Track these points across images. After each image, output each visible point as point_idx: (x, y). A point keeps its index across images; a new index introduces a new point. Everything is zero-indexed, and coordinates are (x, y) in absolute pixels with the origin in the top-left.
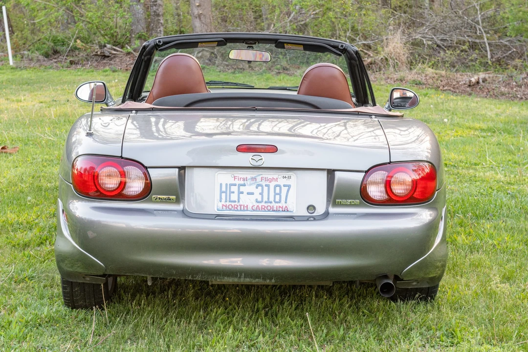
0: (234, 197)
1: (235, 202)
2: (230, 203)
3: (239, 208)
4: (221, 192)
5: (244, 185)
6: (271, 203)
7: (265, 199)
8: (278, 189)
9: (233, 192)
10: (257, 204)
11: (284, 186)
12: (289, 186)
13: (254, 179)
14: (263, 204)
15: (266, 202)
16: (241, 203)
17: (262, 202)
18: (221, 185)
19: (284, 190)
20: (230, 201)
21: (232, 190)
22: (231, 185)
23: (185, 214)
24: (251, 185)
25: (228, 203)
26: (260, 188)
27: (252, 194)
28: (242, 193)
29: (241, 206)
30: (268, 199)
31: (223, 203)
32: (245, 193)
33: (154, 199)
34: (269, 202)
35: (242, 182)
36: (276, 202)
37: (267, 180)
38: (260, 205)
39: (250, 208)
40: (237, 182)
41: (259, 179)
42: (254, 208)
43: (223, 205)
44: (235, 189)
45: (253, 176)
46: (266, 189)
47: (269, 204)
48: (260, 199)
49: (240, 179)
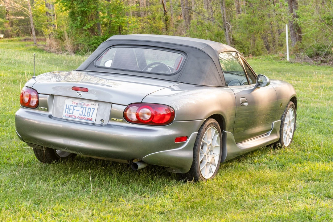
0: (71, 111)
1: (71, 114)
2: (69, 114)
3: (72, 117)
4: (66, 109)
5: (76, 106)
6: (85, 116)
7: (83, 114)
8: (89, 109)
9: (71, 109)
10: (80, 116)
11: (92, 109)
12: (94, 109)
13: (80, 104)
14: (82, 116)
15: (83, 115)
16: (73, 115)
17: (82, 115)
18: (67, 105)
19: (92, 110)
20: (69, 113)
21: (71, 108)
22: (71, 106)
23: (50, 117)
24: (79, 106)
25: (68, 114)
26: (82, 108)
27: (79, 111)
28: (75, 110)
29: (73, 116)
30: (85, 114)
31: (66, 114)
32: (76, 110)
33: (39, 109)
34: (84, 115)
35: (75, 105)
36: (88, 116)
37: (86, 105)
38: (81, 116)
39: (77, 118)
40: (74, 105)
41: (83, 104)
42: (78, 118)
43: (66, 115)
44: (72, 108)
45: (81, 102)
46: (85, 109)
47: (85, 117)
48: (81, 114)
49: (75, 103)
